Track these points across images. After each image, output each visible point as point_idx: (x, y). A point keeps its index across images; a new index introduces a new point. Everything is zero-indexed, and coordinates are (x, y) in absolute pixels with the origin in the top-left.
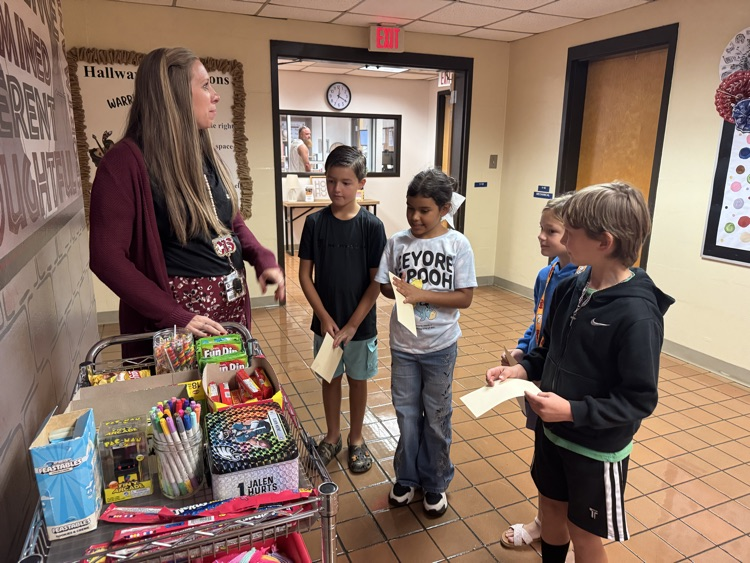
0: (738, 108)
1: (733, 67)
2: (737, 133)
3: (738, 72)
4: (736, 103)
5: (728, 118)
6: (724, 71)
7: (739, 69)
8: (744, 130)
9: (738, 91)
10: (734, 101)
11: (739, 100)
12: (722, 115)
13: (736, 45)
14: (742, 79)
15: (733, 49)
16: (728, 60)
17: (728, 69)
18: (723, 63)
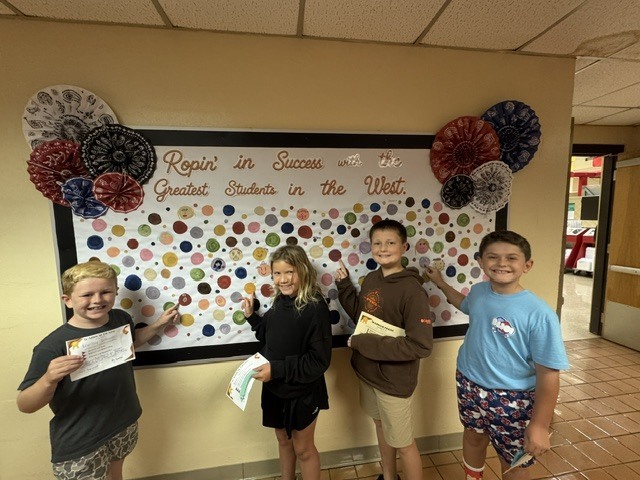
0: (68, 187)
1: (45, 134)
2: (76, 219)
3: (55, 141)
4: (64, 182)
5: (57, 200)
6: (33, 138)
7: (54, 138)
8: (85, 215)
9: (61, 166)
10: (59, 178)
11: (68, 177)
12: (48, 196)
13: (42, 107)
14: (64, 151)
15: (37, 110)
16: (34, 124)
17: (39, 136)
18: (27, 127)
